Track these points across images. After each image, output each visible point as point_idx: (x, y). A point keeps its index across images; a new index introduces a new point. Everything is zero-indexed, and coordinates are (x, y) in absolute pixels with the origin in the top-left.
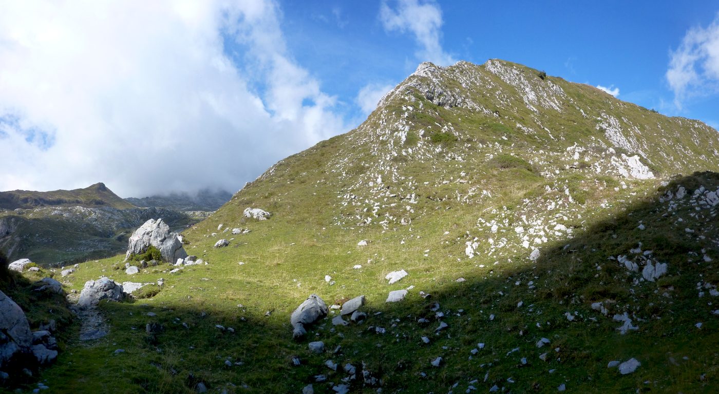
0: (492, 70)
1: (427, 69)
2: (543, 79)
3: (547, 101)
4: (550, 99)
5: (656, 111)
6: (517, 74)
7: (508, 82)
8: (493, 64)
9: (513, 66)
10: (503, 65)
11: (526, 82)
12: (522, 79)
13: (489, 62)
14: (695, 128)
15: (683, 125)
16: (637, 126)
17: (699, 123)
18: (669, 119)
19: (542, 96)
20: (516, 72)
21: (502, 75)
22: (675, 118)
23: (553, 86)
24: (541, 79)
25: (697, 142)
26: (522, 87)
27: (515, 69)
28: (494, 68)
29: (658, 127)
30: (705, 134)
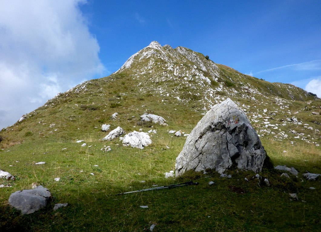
0: (181, 52)
1: (157, 45)
2: (208, 59)
3: (213, 72)
4: (214, 71)
5: (263, 79)
6: (195, 56)
7: (190, 60)
8: (181, 49)
9: (192, 51)
10: (187, 50)
11: (200, 61)
12: (198, 59)
13: (179, 48)
14: (289, 89)
15: (281, 87)
16: (257, 89)
17: (291, 86)
18: (272, 84)
19: (209, 69)
20: (194, 55)
21: (187, 56)
22: (276, 83)
23: (213, 64)
24: (207, 60)
25: (292, 97)
26: (199, 63)
27: (194, 53)
28: (182, 51)
29: (268, 89)
30: (296, 92)
